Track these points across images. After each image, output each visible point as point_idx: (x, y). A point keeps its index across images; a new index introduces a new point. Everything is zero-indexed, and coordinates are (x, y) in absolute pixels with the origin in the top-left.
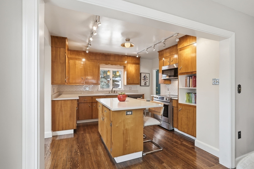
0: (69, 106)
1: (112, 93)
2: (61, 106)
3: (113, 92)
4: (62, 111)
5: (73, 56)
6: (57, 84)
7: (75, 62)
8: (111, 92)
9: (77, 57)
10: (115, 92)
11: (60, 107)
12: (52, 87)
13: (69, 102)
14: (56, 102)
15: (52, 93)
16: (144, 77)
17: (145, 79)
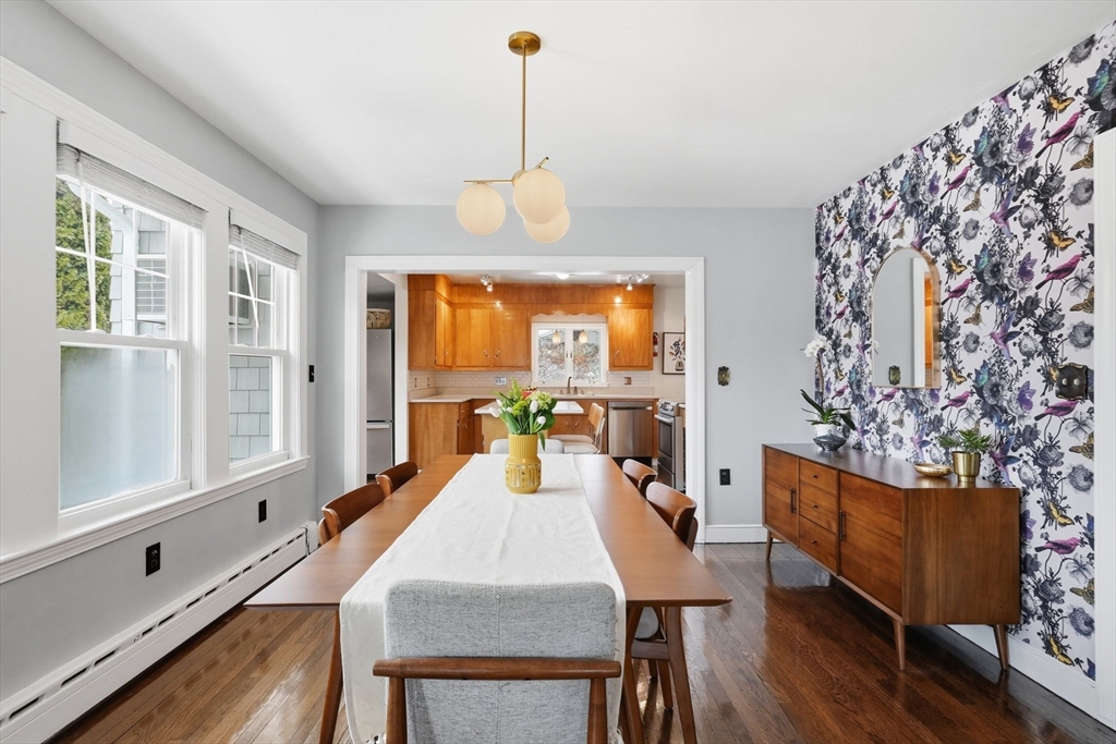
0: (441, 416)
1: (569, 393)
2: (427, 416)
3: (572, 391)
4: (428, 428)
5: (464, 299)
6: (419, 368)
7: (469, 314)
8: (565, 391)
9: (475, 300)
10: (579, 391)
11: (423, 419)
12: (410, 375)
13: (442, 408)
14: (417, 407)
15: (409, 387)
16: (676, 344)
17: (678, 352)
